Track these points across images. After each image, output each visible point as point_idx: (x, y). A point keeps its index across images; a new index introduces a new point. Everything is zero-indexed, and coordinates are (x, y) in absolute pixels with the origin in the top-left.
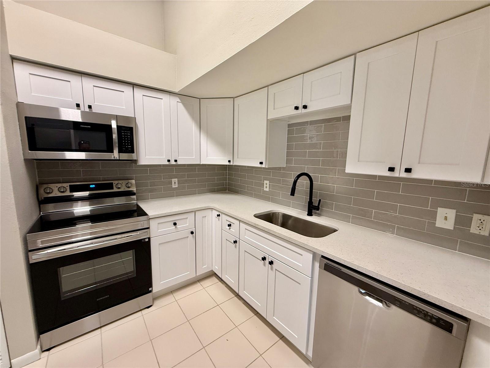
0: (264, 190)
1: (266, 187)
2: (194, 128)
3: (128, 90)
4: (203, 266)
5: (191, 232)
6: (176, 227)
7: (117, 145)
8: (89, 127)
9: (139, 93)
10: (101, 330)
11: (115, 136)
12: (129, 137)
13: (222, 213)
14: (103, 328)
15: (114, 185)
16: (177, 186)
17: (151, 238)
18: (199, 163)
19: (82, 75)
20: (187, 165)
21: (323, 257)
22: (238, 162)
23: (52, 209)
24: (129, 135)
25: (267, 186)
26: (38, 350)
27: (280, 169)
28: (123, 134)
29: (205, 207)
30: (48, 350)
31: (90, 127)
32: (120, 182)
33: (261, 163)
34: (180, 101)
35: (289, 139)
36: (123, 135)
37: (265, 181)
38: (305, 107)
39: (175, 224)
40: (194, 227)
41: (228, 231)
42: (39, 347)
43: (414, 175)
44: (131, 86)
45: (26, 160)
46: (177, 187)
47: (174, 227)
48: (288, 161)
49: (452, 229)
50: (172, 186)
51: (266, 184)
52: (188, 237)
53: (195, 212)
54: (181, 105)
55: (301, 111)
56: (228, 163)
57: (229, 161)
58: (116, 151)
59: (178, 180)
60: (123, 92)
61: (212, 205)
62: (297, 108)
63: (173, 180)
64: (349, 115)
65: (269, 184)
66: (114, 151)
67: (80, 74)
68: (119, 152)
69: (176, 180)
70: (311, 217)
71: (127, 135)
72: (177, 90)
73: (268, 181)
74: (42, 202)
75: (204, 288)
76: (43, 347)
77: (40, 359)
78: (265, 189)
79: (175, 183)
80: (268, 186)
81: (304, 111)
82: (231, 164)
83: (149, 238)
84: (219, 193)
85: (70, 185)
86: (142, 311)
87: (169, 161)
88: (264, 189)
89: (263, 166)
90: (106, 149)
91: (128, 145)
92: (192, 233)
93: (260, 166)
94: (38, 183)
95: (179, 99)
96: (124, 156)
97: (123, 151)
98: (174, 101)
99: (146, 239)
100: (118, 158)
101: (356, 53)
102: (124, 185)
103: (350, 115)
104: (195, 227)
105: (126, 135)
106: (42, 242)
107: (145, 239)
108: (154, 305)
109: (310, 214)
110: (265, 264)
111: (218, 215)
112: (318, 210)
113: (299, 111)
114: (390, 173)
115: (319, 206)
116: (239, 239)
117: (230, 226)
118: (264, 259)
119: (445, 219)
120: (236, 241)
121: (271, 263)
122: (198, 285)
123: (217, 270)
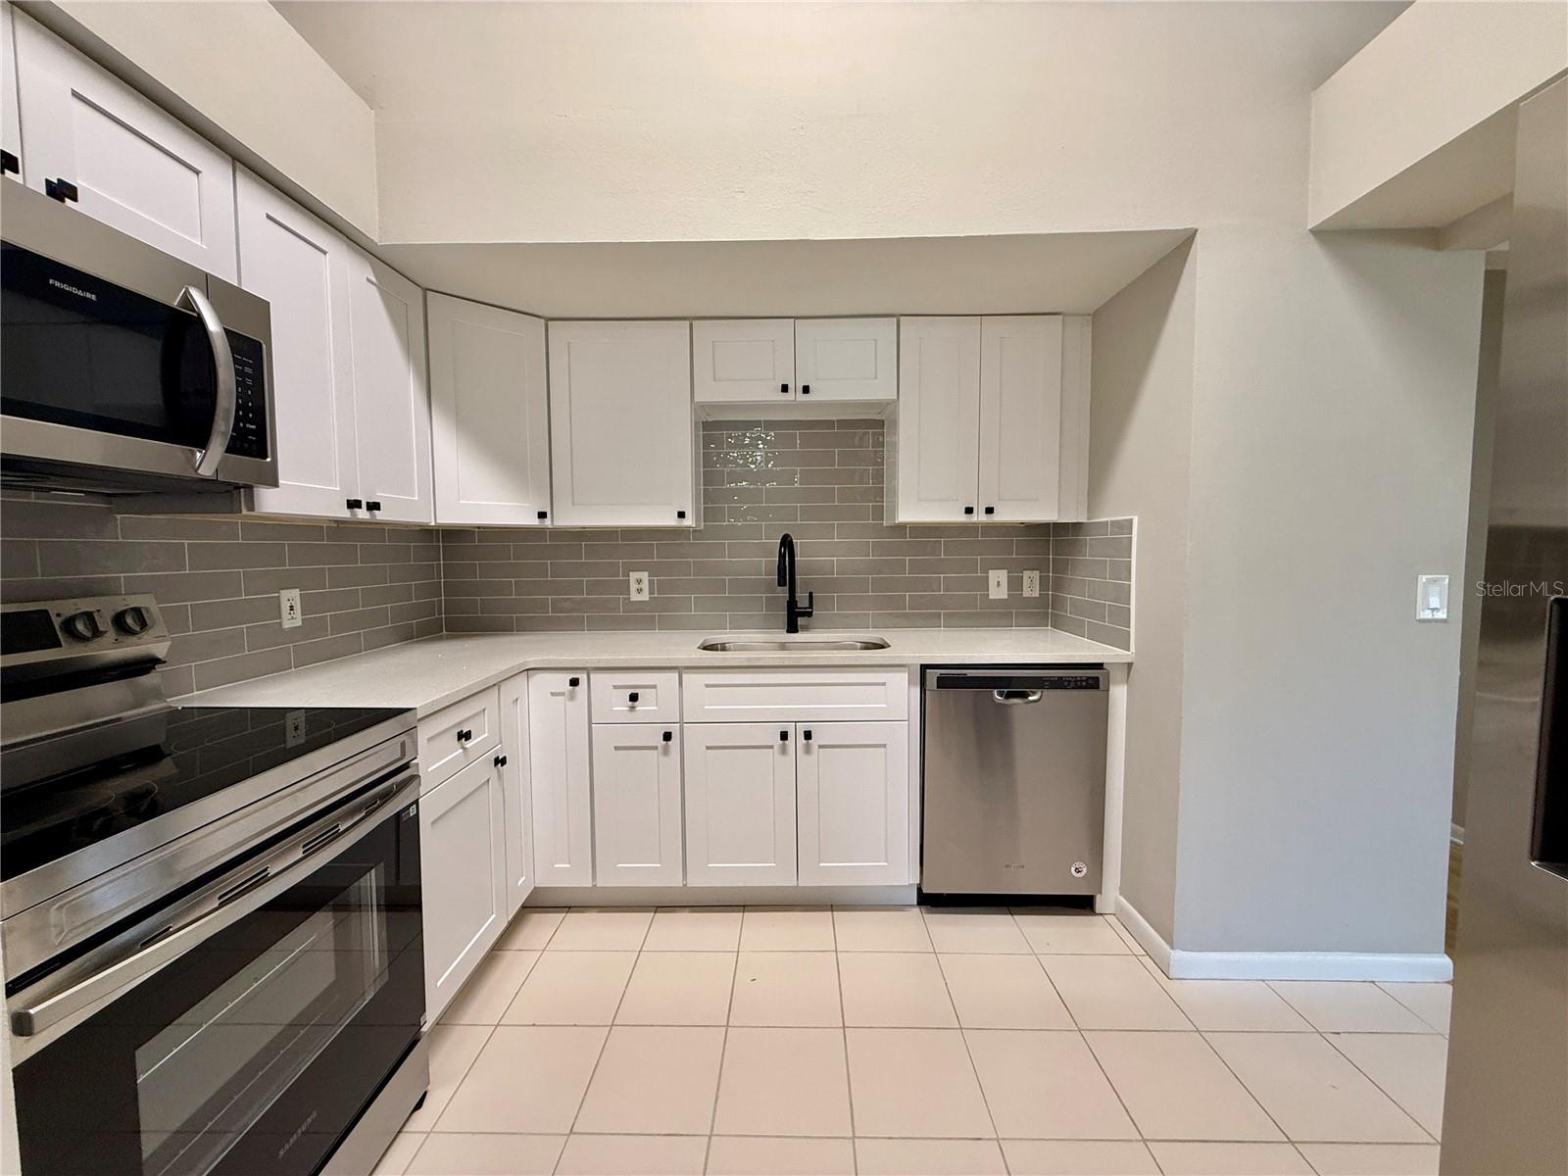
0: (632, 599)
2: (412, 390)
6: (464, 748)
8: (88, 295)
12: (250, 381)
13: (590, 670)
15: (59, 624)
18: (432, 521)
22: (568, 518)
24: (249, 375)
25: (640, 586)
31: (94, 297)
34: (375, 280)
37: (632, 573)
40: (499, 740)
41: (625, 717)
43: (998, 517)
44: (226, 160)
46: (300, 624)
47: (462, 750)
49: (1006, 597)
50: (281, 624)
51: (639, 581)
52: (489, 779)
53: (499, 686)
55: (796, 397)
57: (542, 515)
59: (301, 596)
62: (786, 389)
63: (285, 594)
65: (650, 580)
66: (214, 439)
69: (295, 593)
71: (244, 374)
72: (380, 240)
73: (646, 574)
75: (543, 951)
78: (635, 597)
79: (291, 608)
80: (645, 586)
81: (802, 397)
82: (547, 522)
83: (417, 803)
86: (407, 1130)
88: (629, 597)
90: (161, 425)
91: (246, 420)
92: (501, 761)
95: (372, 272)
99: (411, 808)
101: (899, 316)
102: (106, 619)
104: (501, 742)
105: (239, 373)
108: (430, 1088)
109: (792, 628)
110: (784, 751)
111: (574, 682)
112: (810, 614)
113: (790, 396)
114: (963, 518)
115: (811, 606)
116: (681, 722)
117: (634, 698)
118: (784, 736)
119: (998, 585)
120: (667, 736)
121: (808, 735)
122: (508, 957)
123: (566, 874)
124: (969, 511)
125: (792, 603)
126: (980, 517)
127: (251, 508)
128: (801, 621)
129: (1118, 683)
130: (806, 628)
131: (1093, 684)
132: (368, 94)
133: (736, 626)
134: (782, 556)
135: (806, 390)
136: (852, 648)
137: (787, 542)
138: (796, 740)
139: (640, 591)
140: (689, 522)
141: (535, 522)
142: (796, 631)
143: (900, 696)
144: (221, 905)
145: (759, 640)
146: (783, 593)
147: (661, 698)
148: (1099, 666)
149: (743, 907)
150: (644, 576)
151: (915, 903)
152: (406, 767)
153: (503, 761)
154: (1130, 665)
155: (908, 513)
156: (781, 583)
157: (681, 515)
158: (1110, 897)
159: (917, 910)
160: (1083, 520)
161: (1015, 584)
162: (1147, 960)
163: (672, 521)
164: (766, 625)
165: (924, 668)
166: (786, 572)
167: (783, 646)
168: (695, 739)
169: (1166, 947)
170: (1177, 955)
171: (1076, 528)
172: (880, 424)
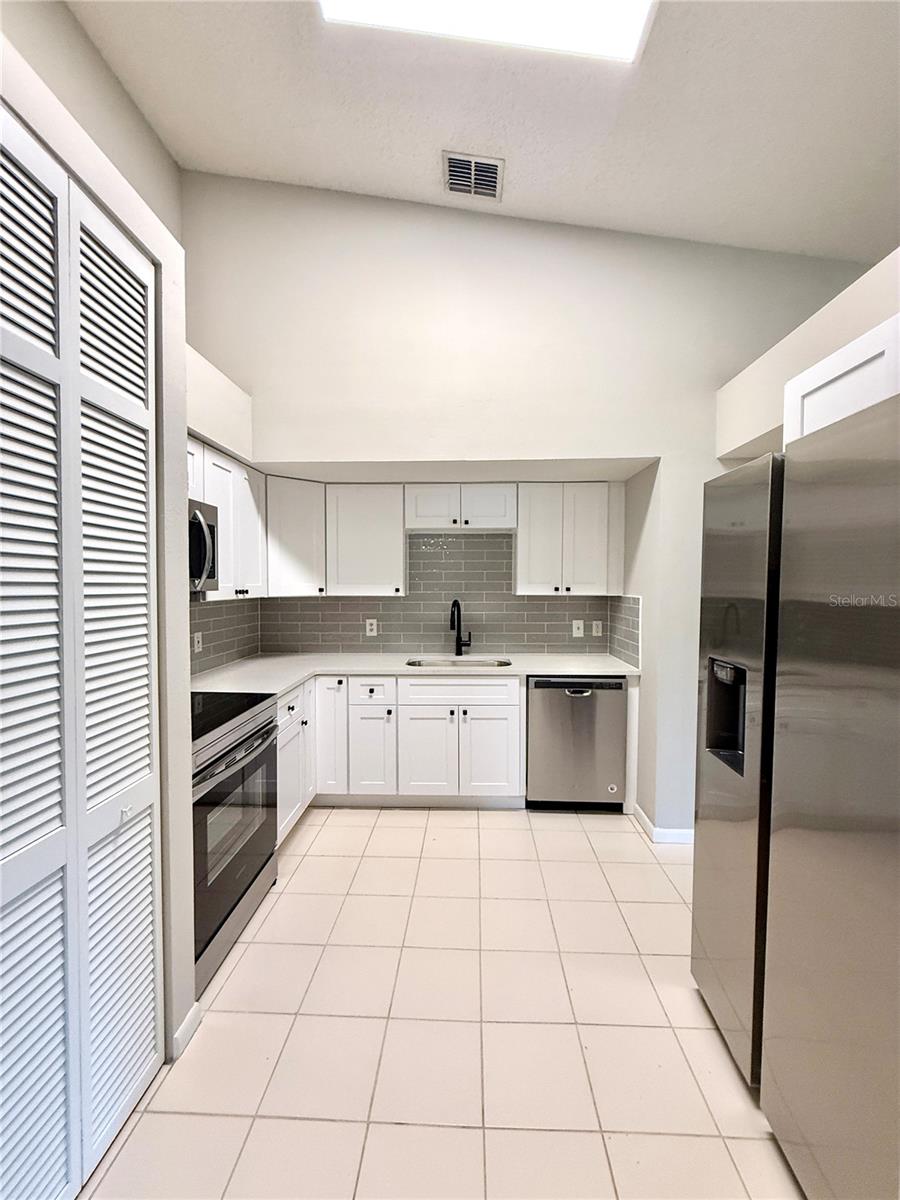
2: (260, 528)
3: (198, 452)
4: (309, 789)
5: (302, 722)
6: (290, 714)
13: (350, 676)
21: (531, 676)
22: (331, 592)
25: (372, 628)
37: (367, 620)
41: (367, 701)
43: (573, 593)
44: (201, 445)
46: (201, 650)
49: (583, 636)
51: (371, 625)
52: (300, 732)
53: (304, 683)
54: (247, 484)
55: (461, 526)
57: (321, 590)
65: (377, 624)
69: (200, 634)
75: (323, 826)
78: (368, 634)
80: (375, 627)
81: (464, 526)
82: (324, 594)
87: (237, 592)
88: (365, 634)
108: (278, 878)
109: (459, 653)
110: (452, 721)
111: (340, 682)
112: (469, 645)
113: (457, 526)
114: (554, 593)
115: (470, 640)
116: (397, 705)
117: (372, 691)
118: (452, 713)
119: (578, 629)
120: (389, 712)
121: (465, 713)
122: (304, 828)
123: (333, 787)
124: (557, 589)
125: (459, 638)
126: (563, 593)
127: (204, 599)
128: (463, 648)
129: (632, 686)
130: (467, 653)
131: (619, 687)
132: (247, 389)
133: (427, 651)
134: (453, 613)
135: (467, 522)
136: (493, 665)
137: (456, 604)
138: (459, 714)
139: (371, 630)
140: (401, 594)
141: (317, 593)
142: (461, 654)
143: (515, 692)
144: (226, 768)
145: (440, 659)
146: (454, 633)
147: (386, 691)
148: (624, 677)
149: (429, 808)
150: (374, 621)
151: (524, 807)
152: (272, 722)
153: (306, 723)
154: (640, 677)
155: (522, 590)
156: (452, 628)
157: (397, 590)
158: (630, 804)
159: (525, 811)
160: (621, 594)
161: (588, 628)
162: (644, 836)
163: (392, 593)
164: (444, 650)
165: (528, 676)
166: (455, 622)
167: (454, 664)
168: (404, 713)
169: (652, 826)
170: (657, 830)
171: (618, 598)
172: (510, 536)
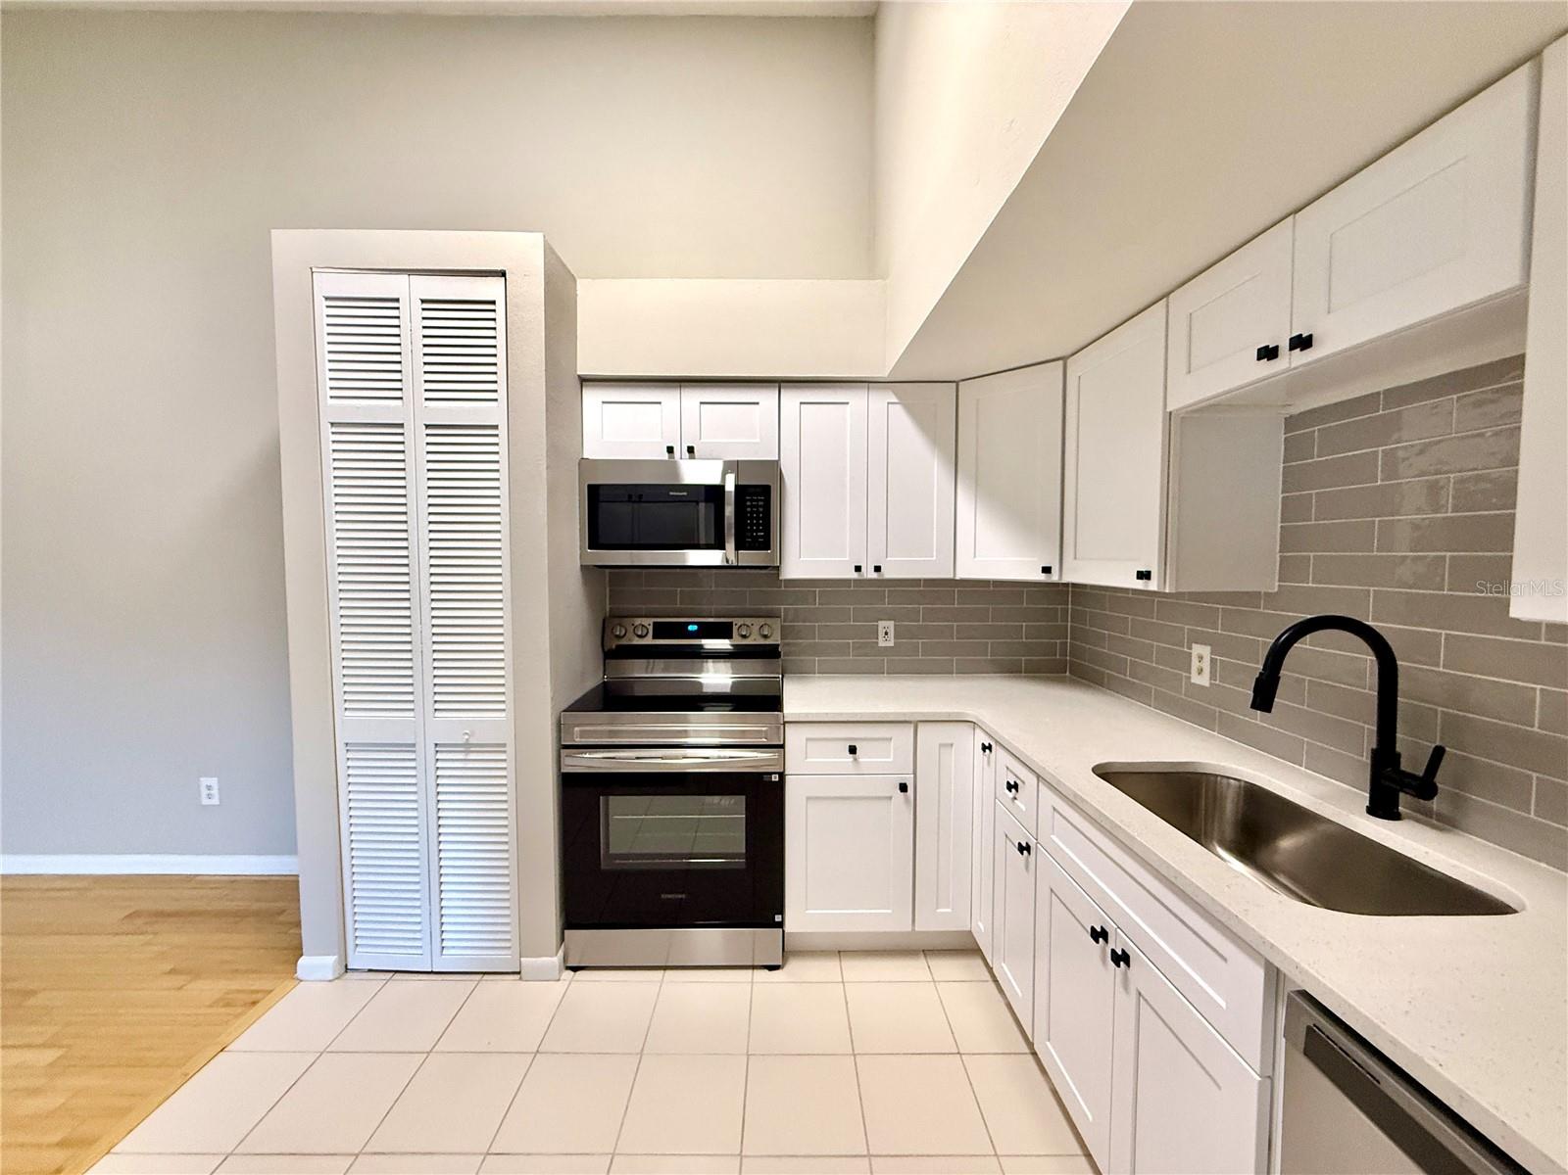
0: (1193, 681)
1: (1200, 671)
2: (936, 471)
3: (767, 398)
4: (937, 908)
5: (901, 784)
6: (855, 759)
7: (733, 531)
8: (684, 493)
9: (792, 398)
10: (663, 976)
11: (729, 510)
12: (761, 510)
13: (997, 742)
14: (669, 973)
15: (735, 628)
16: (891, 644)
17: (787, 777)
18: (951, 576)
19: (682, 384)
20: (926, 580)
21: (1305, 995)
22: (1080, 572)
23: (639, 670)
24: (761, 506)
25: (1202, 665)
26: (556, 960)
27: (1252, 598)
28: (748, 503)
29: (949, 714)
30: (575, 969)
32: (748, 621)
33: (1144, 575)
34: (896, 401)
35: (1291, 479)
36: (749, 506)
37: (1194, 645)
38: (1302, 343)
39: (853, 750)
40: (911, 771)
41: (1009, 804)
42: (561, 953)
44: (774, 387)
45: (584, 568)
47: (852, 760)
48: (1288, 568)
50: (877, 643)
51: (1201, 658)
52: (890, 798)
53: (915, 723)
54: (898, 411)
55: (1291, 361)
56: (1042, 577)
57: (1047, 570)
58: (730, 545)
59: (895, 625)
60: (758, 403)
61: (971, 712)
62: (1268, 353)
63: (882, 624)
64: (1520, 352)
65: (1212, 659)
66: (727, 545)
67: (678, 384)
68: (738, 548)
69: (891, 624)
70: (1384, 827)
71: (758, 506)
72: (884, 373)
73: (1209, 648)
74: (615, 653)
75: (934, 981)
76: (570, 959)
77: (559, 980)
78: (1196, 679)
79: (886, 633)
80: (1206, 665)
81: (1300, 358)
82: (1054, 577)
83: (782, 775)
84: (1034, 678)
85: (655, 623)
86: (755, 971)
87: (858, 569)
88: (1190, 678)
89: (1153, 585)
90: (713, 542)
91: (758, 530)
92: (903, 788)
93: (1140, 585)
94: (608, 614)
95: (894, 396)
96: (750, 557)
97: (747, 545)
98: (880, 404)
99: (773, 776)
100: (735, 564)
101: (1542, 51)
102: (756, 629)
103: (1522, 357)
104: (915, 773)
105: (754, 506)
106: (583, 734)
107: (771, 774)
108: (785, 969)
116: (1037, 840)
117: (1015, 787)
150: (1205, 649)
153: (905, 789)
